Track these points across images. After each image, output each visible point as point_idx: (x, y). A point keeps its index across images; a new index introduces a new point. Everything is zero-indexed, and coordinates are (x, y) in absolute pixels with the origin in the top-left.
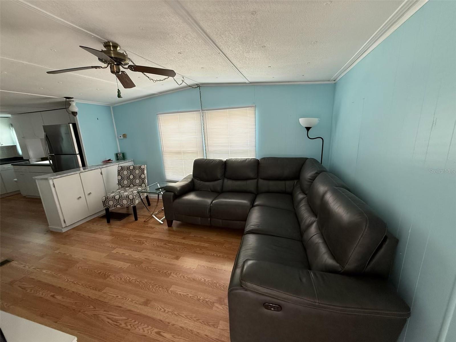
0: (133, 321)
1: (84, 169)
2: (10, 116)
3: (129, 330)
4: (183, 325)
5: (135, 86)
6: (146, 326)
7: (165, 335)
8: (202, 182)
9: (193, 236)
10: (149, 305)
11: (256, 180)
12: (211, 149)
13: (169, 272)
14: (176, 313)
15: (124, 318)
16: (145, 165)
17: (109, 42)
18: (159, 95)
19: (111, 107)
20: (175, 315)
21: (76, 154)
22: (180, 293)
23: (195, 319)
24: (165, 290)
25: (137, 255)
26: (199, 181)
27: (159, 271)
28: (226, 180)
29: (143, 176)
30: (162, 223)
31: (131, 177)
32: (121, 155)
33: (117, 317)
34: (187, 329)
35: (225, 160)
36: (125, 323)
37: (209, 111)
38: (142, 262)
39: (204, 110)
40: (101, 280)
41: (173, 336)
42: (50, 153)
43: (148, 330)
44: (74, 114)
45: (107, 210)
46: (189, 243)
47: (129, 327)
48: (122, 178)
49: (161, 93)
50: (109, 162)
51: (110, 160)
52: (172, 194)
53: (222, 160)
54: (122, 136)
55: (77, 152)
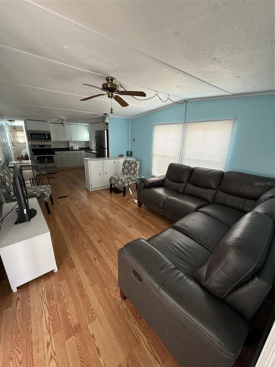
0: (89, 246)
1: (108, 158)
2: (88, 125)
3: (85, 249)
4: (107, 263)
5: (129, 105)
6: (92, 252)
7: (97, 261)
8: (170, 181)
9: (148, 218)
10: (100, 243)
11: (215, 191)
12: (186, 156)
13: (120, 232)
14: (109, 254)
15: (87, 242)
16: (139, 162)
17: (108, 77)
18: (157, 110)
19: (130, 120)
20: (108, 255)
21: (105, 149)
22: (118, 246)
23: (115, 264)
24: (112, 240)
25: (111, 216)
26: (169, 181)
27: (116, 229)
28: (189, 184)
29: (136, 169)
30: (136, 203)
31: (130, 168)
32: (130, 153)
33: (84, 241)
34: (108, 266)
35: (194, 167)
36: (86, 245)
37: (191, 124)
38: (111, 220)
39: (187, 123)
40: (89, 220)
41: (100, 264)
42: (96, 147)
43: (92, 254)
44: (107, 124)
45: (111, 185)
46: (143, 221)
47: (86, 248)
48: (125, 168)
49: (159, 108)
50: (122, 157)
51: (122, 155)
52: (144, 184)
53: (190, 167)
54: (132, 140)
55: (106, 148)
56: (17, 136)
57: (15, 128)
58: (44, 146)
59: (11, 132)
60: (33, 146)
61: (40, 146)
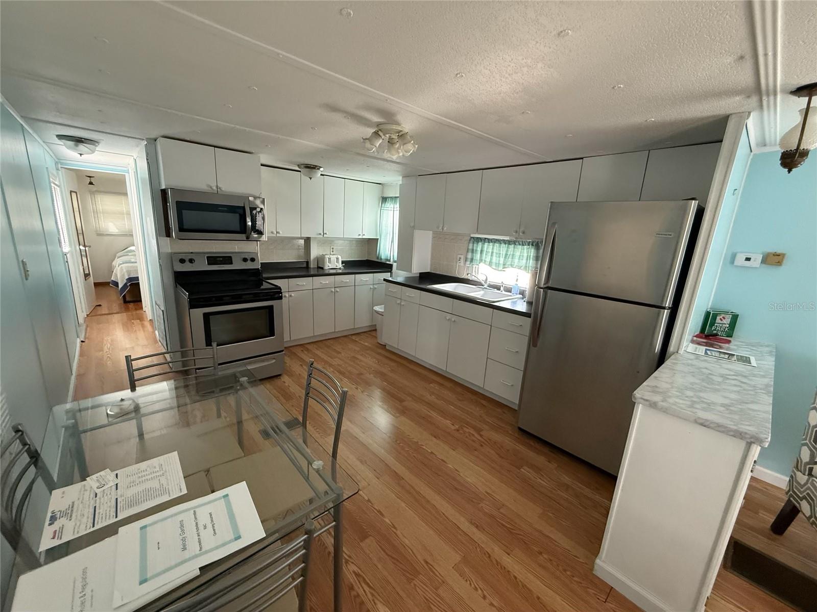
19: (750, 158)
54: (757, 258)
56: (96, 212)
57: (91, 183)
58: (228, 260)
59: (74, 195)
60: (182, 261)
61: (212, 260)
